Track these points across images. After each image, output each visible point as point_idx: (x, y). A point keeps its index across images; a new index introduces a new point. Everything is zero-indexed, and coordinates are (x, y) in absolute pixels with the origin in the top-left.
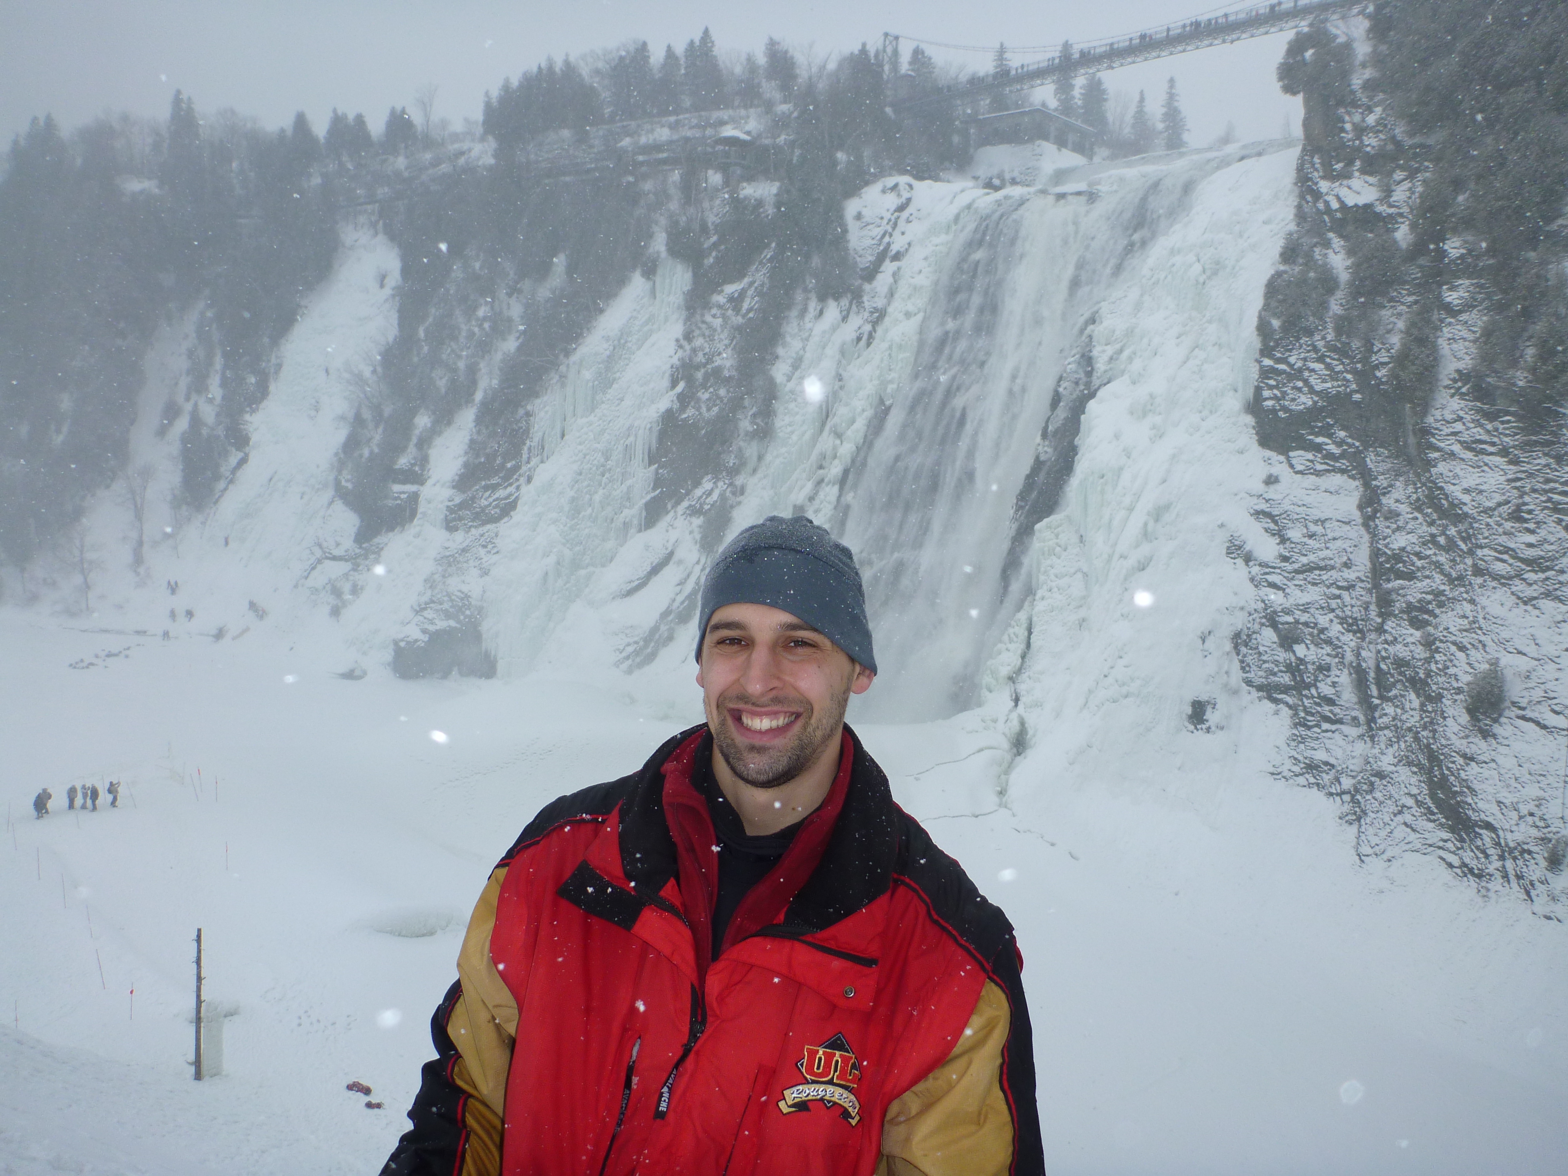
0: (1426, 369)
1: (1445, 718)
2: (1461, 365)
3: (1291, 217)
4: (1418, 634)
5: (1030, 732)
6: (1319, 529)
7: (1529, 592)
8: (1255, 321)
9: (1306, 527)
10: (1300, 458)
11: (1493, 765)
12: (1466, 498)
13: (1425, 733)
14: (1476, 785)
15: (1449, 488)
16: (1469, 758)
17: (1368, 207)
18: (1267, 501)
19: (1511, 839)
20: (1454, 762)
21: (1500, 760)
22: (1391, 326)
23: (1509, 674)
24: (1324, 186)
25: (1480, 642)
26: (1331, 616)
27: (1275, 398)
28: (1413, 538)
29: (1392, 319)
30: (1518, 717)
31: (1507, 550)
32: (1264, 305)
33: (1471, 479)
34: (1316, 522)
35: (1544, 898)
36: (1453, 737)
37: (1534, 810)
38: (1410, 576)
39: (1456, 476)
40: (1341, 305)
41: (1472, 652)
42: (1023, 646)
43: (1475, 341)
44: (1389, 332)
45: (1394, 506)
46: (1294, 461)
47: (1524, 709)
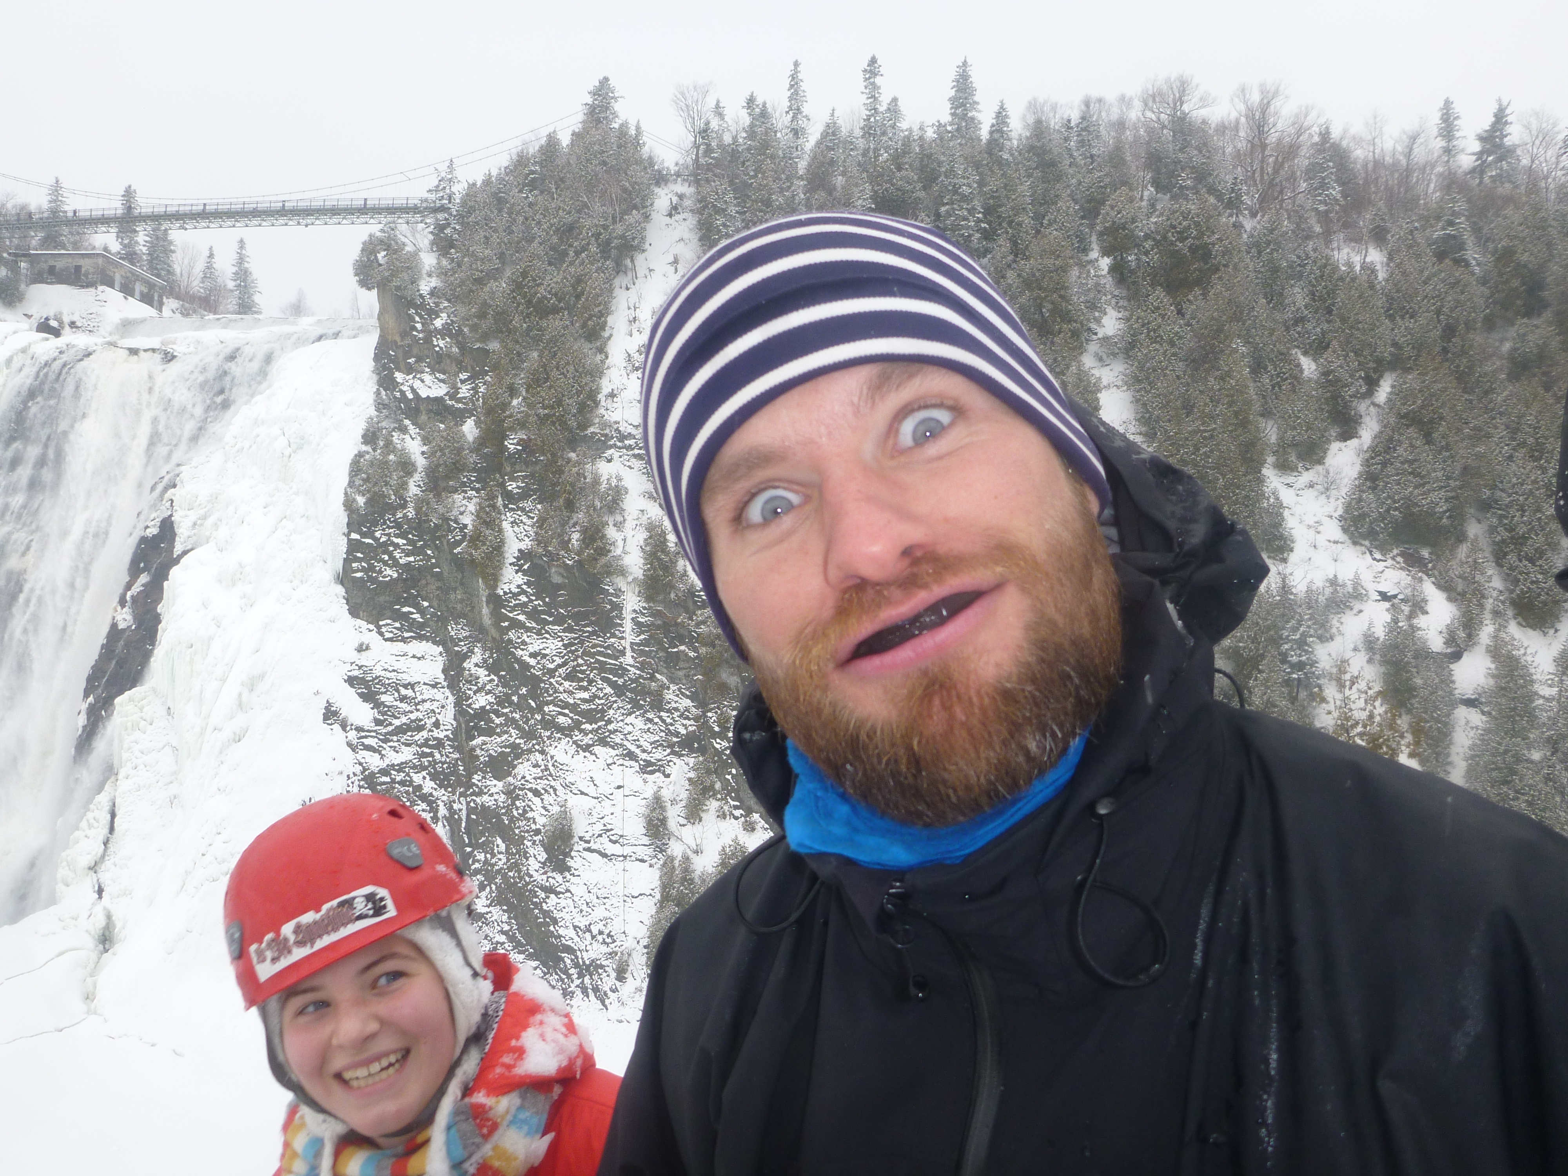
0: (494, 549)
1: (527, 859)
2: (522, 546)
3: (372, 401)
4: (500, 785)
5: (119, 925)
6: (409, 693)
7: (587, 740)
8: (341, 498)
9: (398, 691)
10: (390, 626)
11: (568, 894)
12: (532, 662)
13: (511, 874)
14: (556, 914)
15: (519, 653)
16: (550, 890)
17: (438, 400)
18: (360, 667)
19: (587, 957)
20: (537, 897)
21: (573, 889)
22: (462, 509)
23: (575, 813)
24: (399, 376)
25: (551, 787)
26: (424, 773)
27: (363, 570)
28: (491, 698)
29: (464, 502)
30: (584, 849)
31: (566, 705)
32: (350, 482)
33: (535, 645)
34: (405, 686)
35: (616, 1004)
36: (535, 874)
37: (602, 928)
38: (490, 732)
39: (524, 643)
40: (419, 486)
41: (546, 796)
42: (106, 831)
43: (532, 526)
44: (462, 513)
45: (474, 670)
46: (384, 630)
47: (588, 842)
